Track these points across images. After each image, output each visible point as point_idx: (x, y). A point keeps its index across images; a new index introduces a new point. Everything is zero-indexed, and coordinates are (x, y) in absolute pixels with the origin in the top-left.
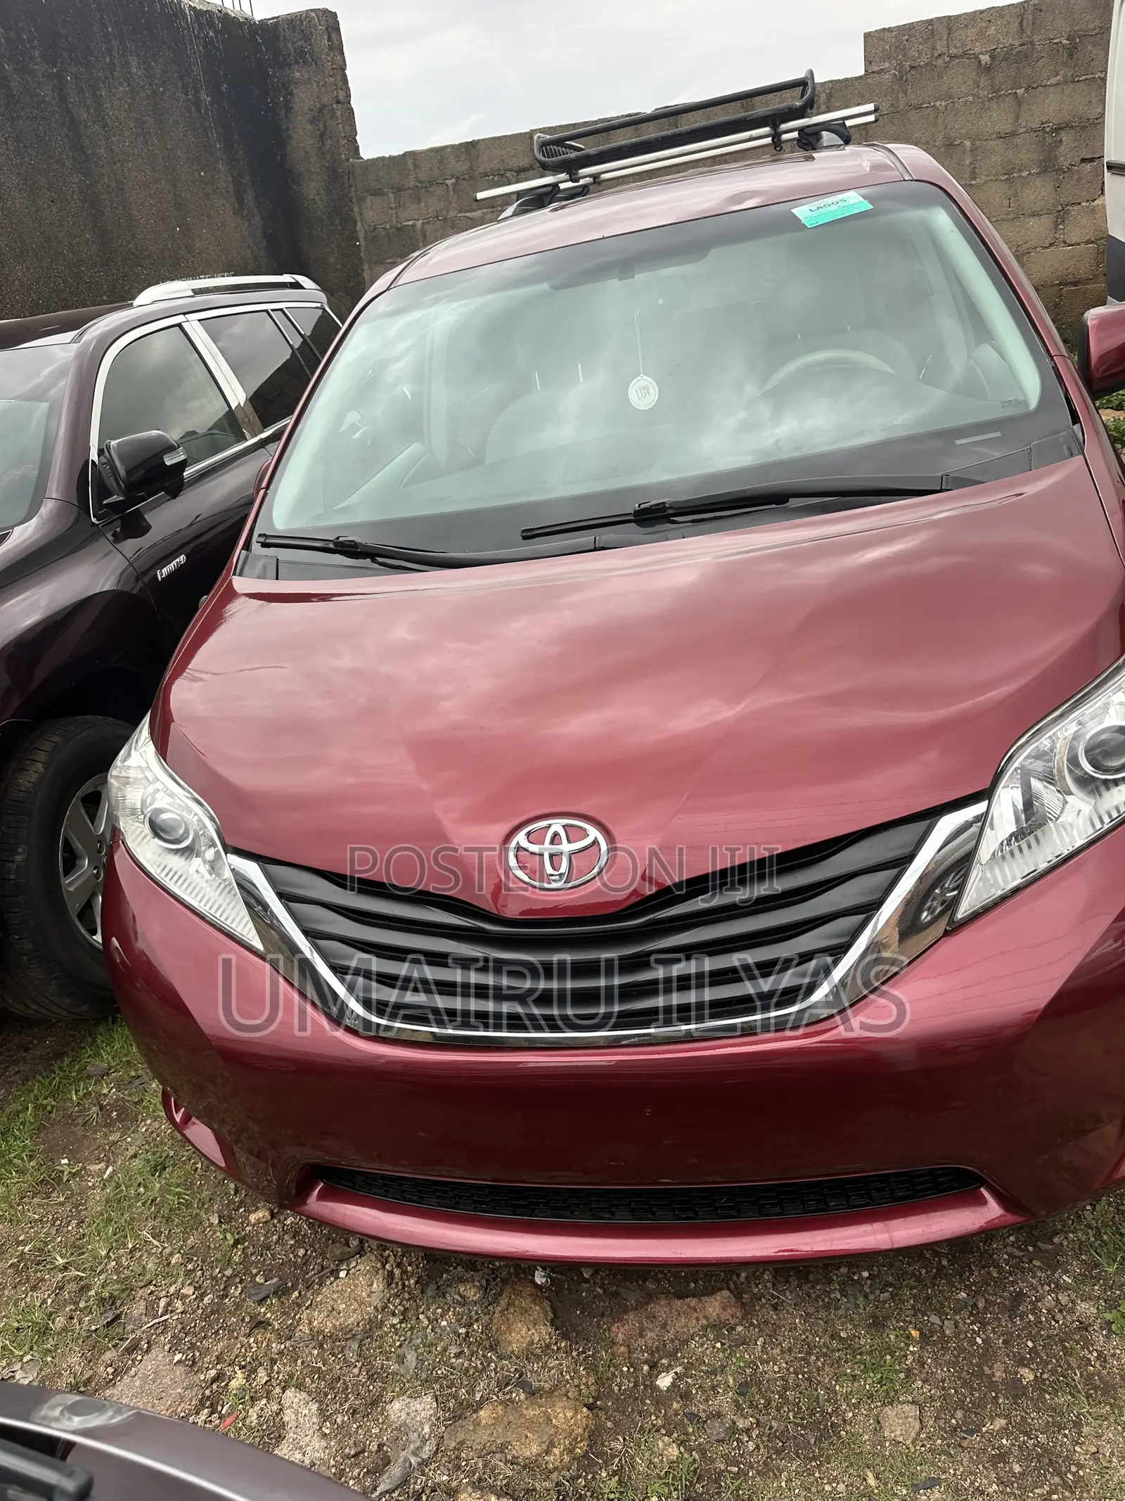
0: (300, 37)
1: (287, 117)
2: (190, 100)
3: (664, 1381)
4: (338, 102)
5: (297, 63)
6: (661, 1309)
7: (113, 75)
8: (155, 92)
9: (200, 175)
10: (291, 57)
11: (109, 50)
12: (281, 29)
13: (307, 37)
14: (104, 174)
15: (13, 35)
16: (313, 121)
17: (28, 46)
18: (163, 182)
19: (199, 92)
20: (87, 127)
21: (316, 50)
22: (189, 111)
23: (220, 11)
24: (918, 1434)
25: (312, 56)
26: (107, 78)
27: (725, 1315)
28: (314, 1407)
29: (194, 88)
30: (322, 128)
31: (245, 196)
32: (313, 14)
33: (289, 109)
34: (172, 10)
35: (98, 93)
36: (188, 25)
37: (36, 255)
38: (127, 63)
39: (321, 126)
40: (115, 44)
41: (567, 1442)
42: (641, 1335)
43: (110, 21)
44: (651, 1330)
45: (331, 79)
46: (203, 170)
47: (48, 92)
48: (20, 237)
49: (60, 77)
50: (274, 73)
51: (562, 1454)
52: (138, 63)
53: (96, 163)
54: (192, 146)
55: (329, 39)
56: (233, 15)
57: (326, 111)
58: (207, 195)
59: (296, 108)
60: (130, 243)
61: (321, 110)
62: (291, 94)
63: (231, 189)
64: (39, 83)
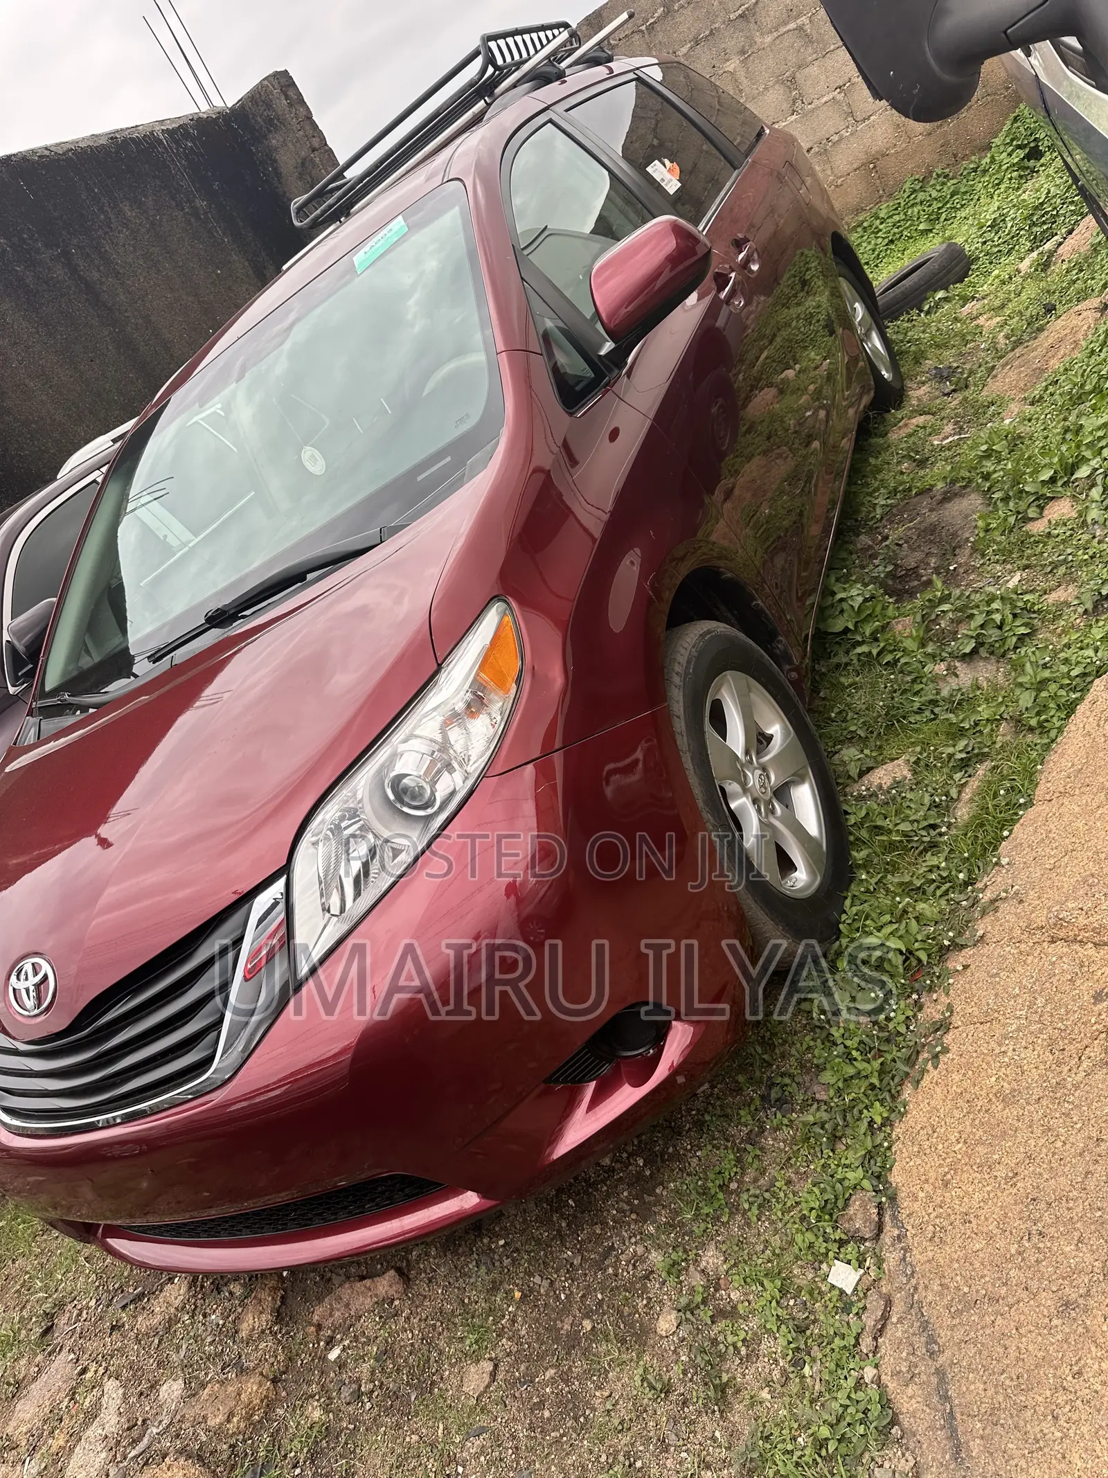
0: (262, 108)
1: (280, 183)
2: (187, 213)
3: (333, 1355)
4: (314, 150)
5: (270, 131)
6: (345, 1292)
7: (111, 228)
8: (152, 224)
9: (217, 274)
10: (264, 129)
11: (101, 209)
12: (247, 108)
13: (269, 105)
14: (128, 317)
15: (15, 240)
16: (301, 177)
17: (30, 242)
18: (184, 297)
19: (194, 201)
20: (102, 283)
21: (280, 113)
22: (190, 223)
23: (191, 120)
24: (488, 1386)
25: (278, 120)
26: (106, 233)
27: (392, 1292)
28: (121, 1391)
29: (189, 201)
30: (310, 180)
31: (265, 272)
32: (266, 83)
33: (278, 175)
34: (147, 143)
35: (103, 250)
36: (165, 147)
37: (91, 413)
38: (121, 211)
39: (308, 178)
40: (105, 200)
41: (244, 1412)
42: (331, 1315)
43: (95, 183)
44: (338, 1310)
45: (301, 133)
46: (218, 268)
47: (60, 272)
48: (73, 404)
49: (66, 254)
50: (257, 149)
51: (239, 1422)
52: (131, 206)
53: (119, 310)
54: (202, 253)
55: (287, 97)
56: (205, 116)
57: (307, 164)
58: (230, 288)
59: (284, 171)
60: (170, 364)
61: (303, 164)
62: (275, 161)
63: (251, 272)
64: (50, 269)
